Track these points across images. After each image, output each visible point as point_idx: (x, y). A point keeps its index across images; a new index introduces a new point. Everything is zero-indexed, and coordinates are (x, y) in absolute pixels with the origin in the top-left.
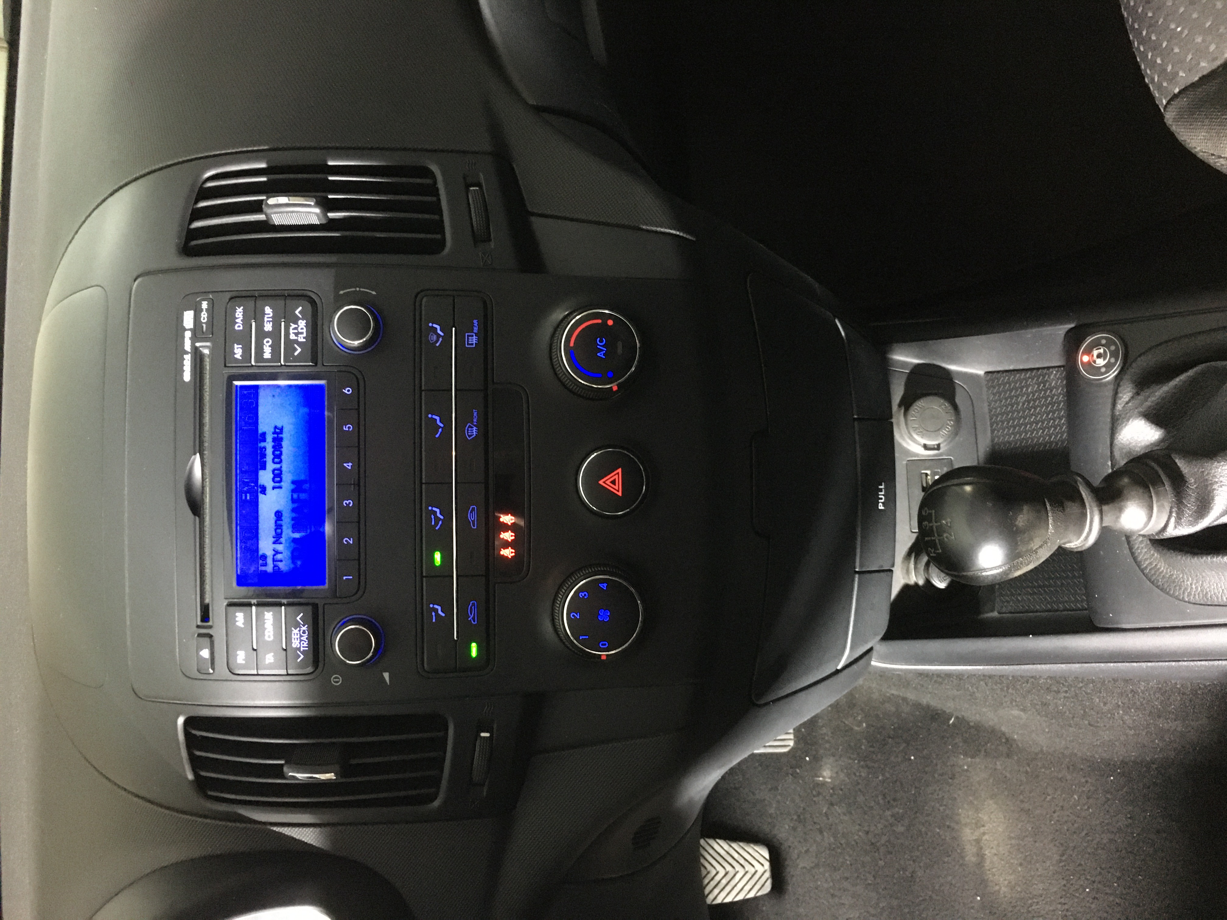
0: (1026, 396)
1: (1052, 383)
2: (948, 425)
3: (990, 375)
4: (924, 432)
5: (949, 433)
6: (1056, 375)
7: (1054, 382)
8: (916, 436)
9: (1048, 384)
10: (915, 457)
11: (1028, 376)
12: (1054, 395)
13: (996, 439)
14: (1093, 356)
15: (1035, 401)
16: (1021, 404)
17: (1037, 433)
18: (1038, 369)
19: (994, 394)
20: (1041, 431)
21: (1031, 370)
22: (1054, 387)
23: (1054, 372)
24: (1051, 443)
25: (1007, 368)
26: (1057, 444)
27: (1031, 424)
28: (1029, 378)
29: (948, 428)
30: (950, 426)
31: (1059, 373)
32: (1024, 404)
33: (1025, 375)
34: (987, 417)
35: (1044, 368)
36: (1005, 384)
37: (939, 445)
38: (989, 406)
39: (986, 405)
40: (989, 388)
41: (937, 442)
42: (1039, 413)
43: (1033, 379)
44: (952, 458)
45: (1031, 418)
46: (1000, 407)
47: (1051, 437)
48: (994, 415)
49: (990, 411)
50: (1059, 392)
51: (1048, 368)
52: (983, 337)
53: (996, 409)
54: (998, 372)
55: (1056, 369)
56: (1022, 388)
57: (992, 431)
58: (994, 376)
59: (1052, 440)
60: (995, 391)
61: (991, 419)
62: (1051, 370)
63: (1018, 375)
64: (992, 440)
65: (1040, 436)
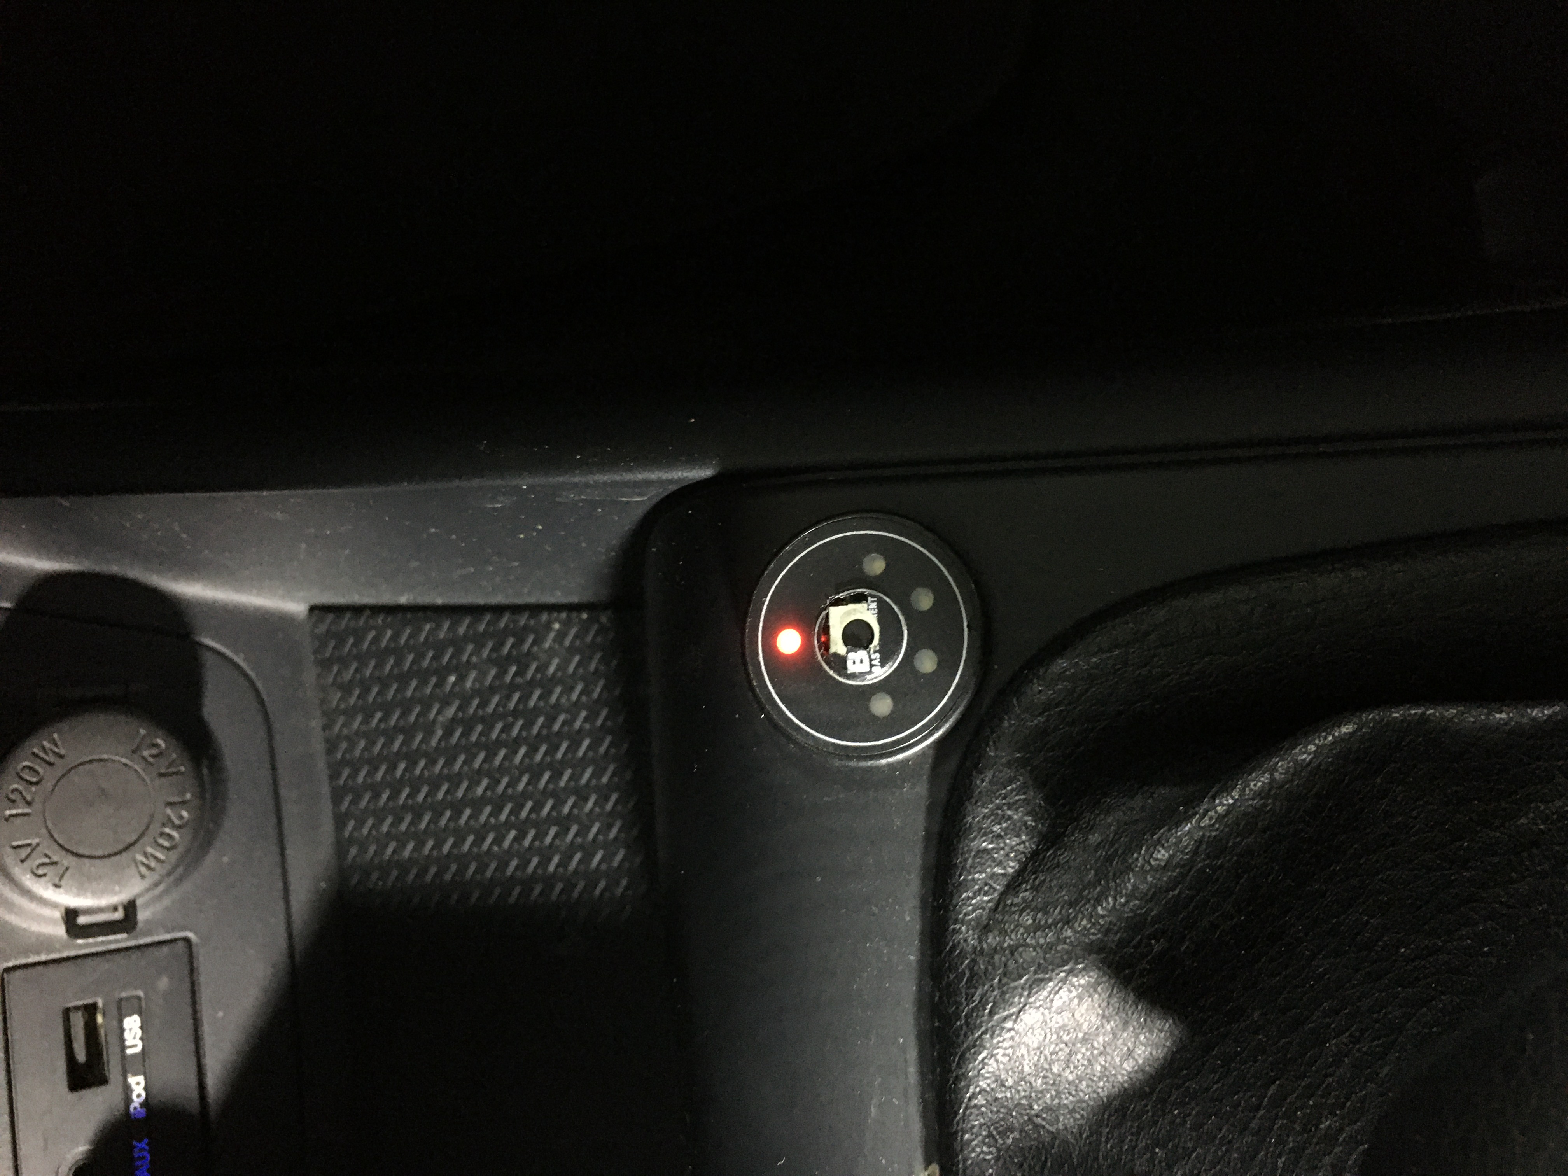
0: (457, 703)
1: (547, 665)
2: (168, 822)
3: (330, 617)
4: (68, 861)
5: (174, 856)
6: (561, 636)
7: (556, 661)
8: (28, 881)
9: (534, 666)
10: (38, 953)
11: (462, 630)
12: (557, 708)
13: (353, 851)
14: (826, 629)
15: (488, 723)
16: (440, 733)
17: (498, 841)
18: (498, 610)
19: (346, 689)
20: (513, 833)
21: (475, 611)
22: (553, 681)
23: (557, 626)
24: (549, 881)
25: (386, 598)
26: (570, 886)
27: (477, 805)
28: (466, 639)
29: (170, 837)
30: (178, 828)
31: (573, 631)
32: (448, 732)
33: (453, 628)
34: (321, 765)
35: (516, 609)
36: (381, 656)
37: (130, 908)
38: (325, 728)
39: (316, 723)
40: (325, 664)
41: (119, 897)
42: (502, 770)
43: (480, 646)
44: (190, 935)
45: (474, 783)
46: (365, 735)
47: (545, 861)
48: (343, 762)
49: (331, 746)
50: (574, 697)
51: (536, 609)
52: (296, 497)
53: (352, 742)
54: (357, 610)
55: (564, 615)
56: (442, 674)
57: (340, 821)
58: (344, 623)
59: (551, 868)
60: (348, 676)
61: (334, 776)
62: (544, 617)
63: (428, 627)
64: (341, 847)
65: (509, 854)
